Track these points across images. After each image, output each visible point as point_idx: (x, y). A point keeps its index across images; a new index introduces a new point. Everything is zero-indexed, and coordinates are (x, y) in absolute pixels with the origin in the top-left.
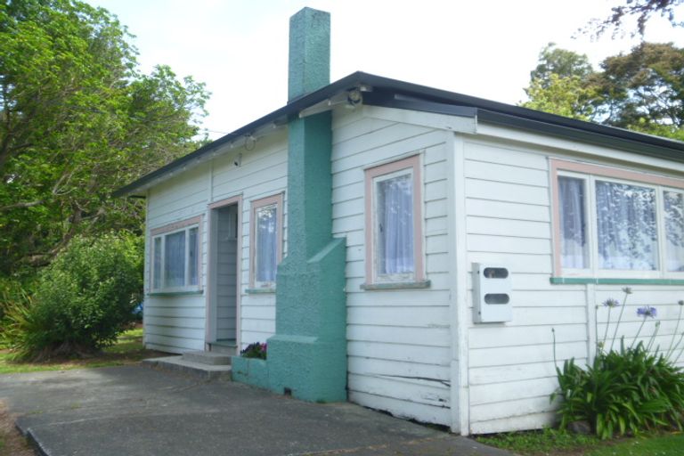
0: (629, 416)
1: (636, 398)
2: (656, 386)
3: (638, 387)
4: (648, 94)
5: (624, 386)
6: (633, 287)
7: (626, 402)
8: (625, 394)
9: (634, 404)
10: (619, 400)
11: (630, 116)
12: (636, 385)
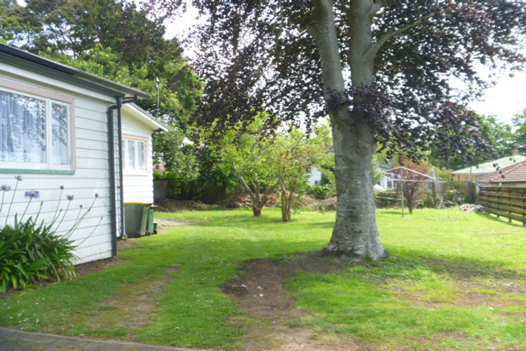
0: (19, 274)
1: (25, 260)
2: (40, 250)
3: (27, 251)
4: (57, 29)
5: (16, 252)
6: (23, 176)
7: (16, 264)
8: (16, 258)
9: (23, 265)
10: (11, 263)
11: (41, 44)
12: (25, 250)
